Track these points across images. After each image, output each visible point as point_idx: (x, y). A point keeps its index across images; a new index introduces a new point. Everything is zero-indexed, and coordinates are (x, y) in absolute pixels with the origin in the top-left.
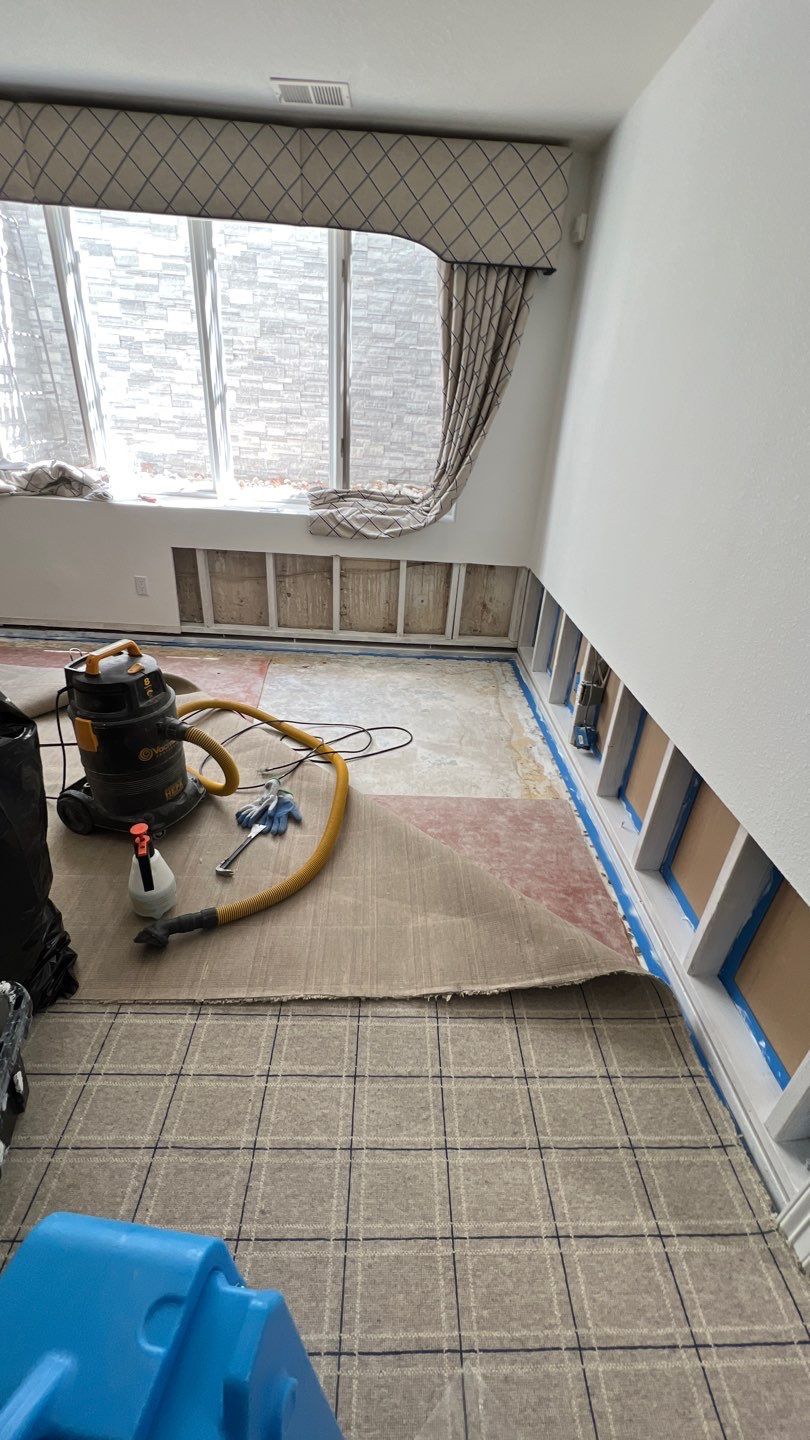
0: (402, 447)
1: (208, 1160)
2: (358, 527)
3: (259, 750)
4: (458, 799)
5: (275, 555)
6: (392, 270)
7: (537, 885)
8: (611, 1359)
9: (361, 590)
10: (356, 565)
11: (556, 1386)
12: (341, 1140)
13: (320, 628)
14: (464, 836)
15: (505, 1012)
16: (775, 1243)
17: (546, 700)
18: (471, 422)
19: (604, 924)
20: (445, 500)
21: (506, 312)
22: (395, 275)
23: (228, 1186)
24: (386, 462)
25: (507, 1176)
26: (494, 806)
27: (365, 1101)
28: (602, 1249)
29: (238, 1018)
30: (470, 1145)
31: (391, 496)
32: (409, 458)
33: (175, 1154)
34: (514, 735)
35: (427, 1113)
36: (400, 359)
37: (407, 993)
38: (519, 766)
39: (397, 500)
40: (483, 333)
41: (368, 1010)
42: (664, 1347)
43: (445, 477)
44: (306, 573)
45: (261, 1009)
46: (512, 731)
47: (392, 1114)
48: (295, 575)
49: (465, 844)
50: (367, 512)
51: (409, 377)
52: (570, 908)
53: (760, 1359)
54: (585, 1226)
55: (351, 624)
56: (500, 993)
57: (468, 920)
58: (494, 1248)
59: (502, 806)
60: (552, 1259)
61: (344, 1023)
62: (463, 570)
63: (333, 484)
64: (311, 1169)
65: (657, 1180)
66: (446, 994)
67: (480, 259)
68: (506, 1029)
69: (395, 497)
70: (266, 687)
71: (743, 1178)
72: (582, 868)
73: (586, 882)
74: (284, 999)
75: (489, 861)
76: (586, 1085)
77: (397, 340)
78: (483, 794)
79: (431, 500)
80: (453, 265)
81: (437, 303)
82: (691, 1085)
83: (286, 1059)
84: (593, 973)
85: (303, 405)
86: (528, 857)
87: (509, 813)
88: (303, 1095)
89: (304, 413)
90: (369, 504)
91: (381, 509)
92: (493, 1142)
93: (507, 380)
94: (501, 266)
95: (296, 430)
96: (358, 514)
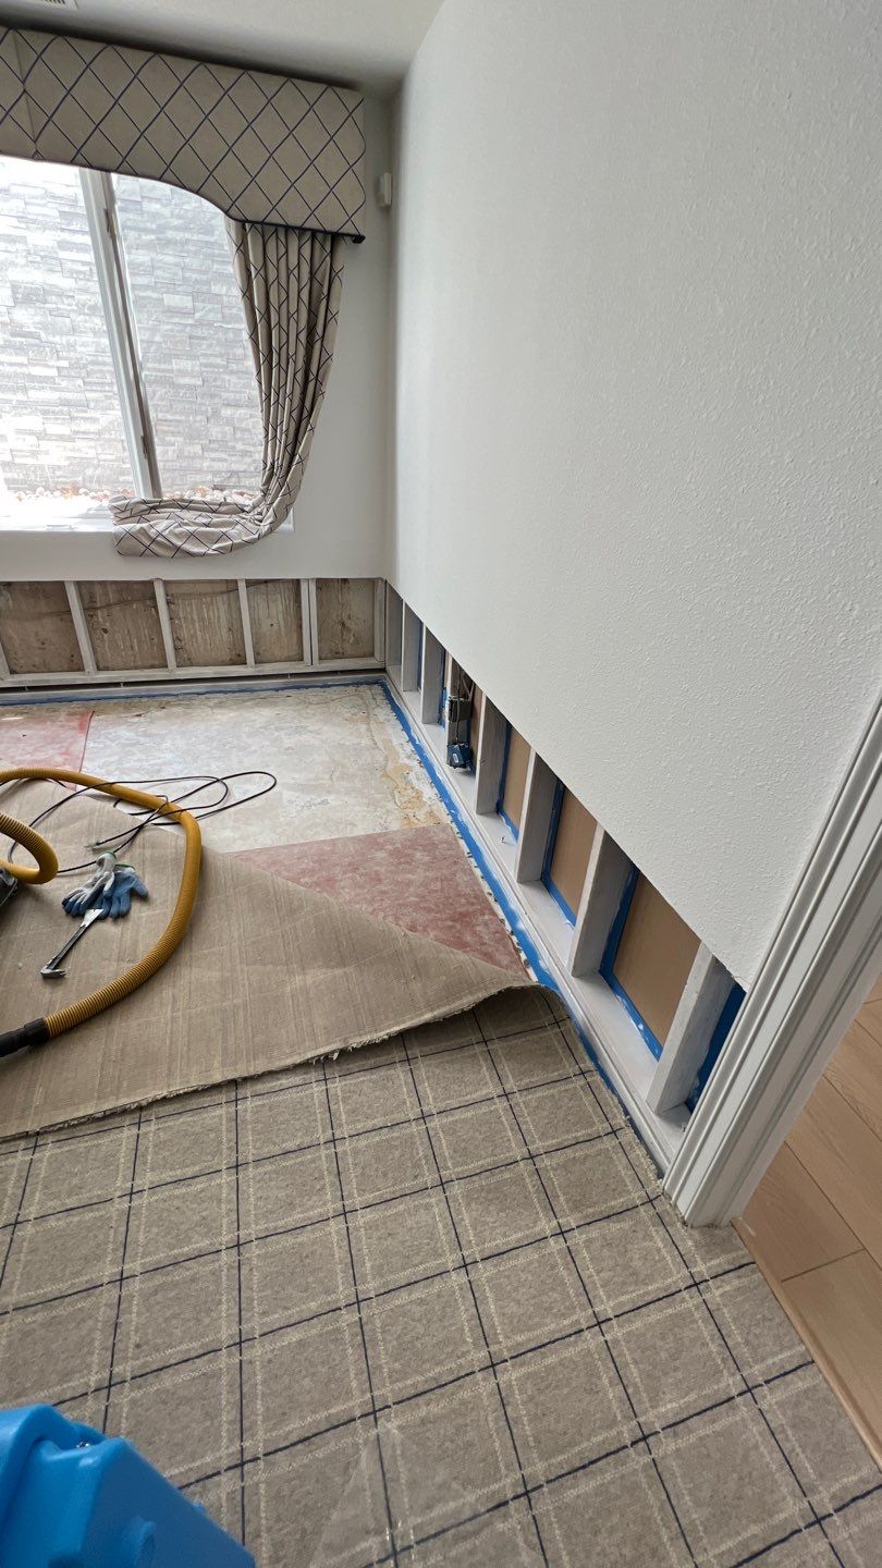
0: (223, 445)
1: (62, 1310)
2: (179, 544)
3: (85, 822)
4: (333, 840)
5: (79, 584)
6: (176, 228)
7: (421, 918)
8: (523, 1364)
9: (195, 617)
10: (184, 589)
11: (472, 1409)
12: (225, 1239)
13: (152, 667)
14: (341, 880)
15: (398, 1055)
16: (661, 1206)
17: (419, 719)
18: (295, 414)
19: (492, 943)
20: (277, 506)
21: (316, 285)
22: (181, 234)
23: (91, 1330)
24: (206, 464)
25: (410, 1222)
26: (372, 842)
27: (250, 1191)
28: (507, 1264)
29: (86, 1138)
30: (371, 1202)
31: (215, 504)
32: (233, 458)
33: (19, 1317)
34: (390, 763)
35: (322, 1183)
36: (205, 339)
37: (289, 1062)
38: (397, 796)
39: (223, 509)
40: (293, 309)
41: (247, 1090)
42: (570, 1335)
43: (274, 479)
44: (122, 602)
45: (117, 1121)
46: (386, 759)
47: (282, 1194)
48: (108, 606)
49: (343, 888)
50: (186, 524)
51: (218, 361)
52: (457, 935)
53: (654, 1315)
54: (490, 1247)
55: (189, 659)
56: (390, 1037)
57: (350, 969)
58: (403, 1298)
59: (381, 840)
60: (461, 1289)
61: (219, 1112)
62: (313, 587)
63: (140, 492)
64: (193, 1280)
65: (556, 1180)
66: (333, 1052)
67: (274, 218)
68: (400, 1074)
69: (220, 505)
70: (90, 744)
71: (632, 1156)
72: (468, 891)
73: (473, 904)
74: (144, 1103)
75: (371, 902)
76: (484, 1108)
77: (197, 315)
78: (360, 831)
79: (263, 507)
80: (245, 225)
81: (233, 269)
82: (582, 1082)
83: (153, 1169)
84: (481, 995)
85: (88, 395)
86: (412, 889)
87: (390, 847)
88: (176, 1203)
89: (92, 405)
90: (188, 515)
91: (205, 521)
92: (393, 1193)
93: (329, 366)
94: (301, 230)
95: (84, 426)
96: (176, 527)
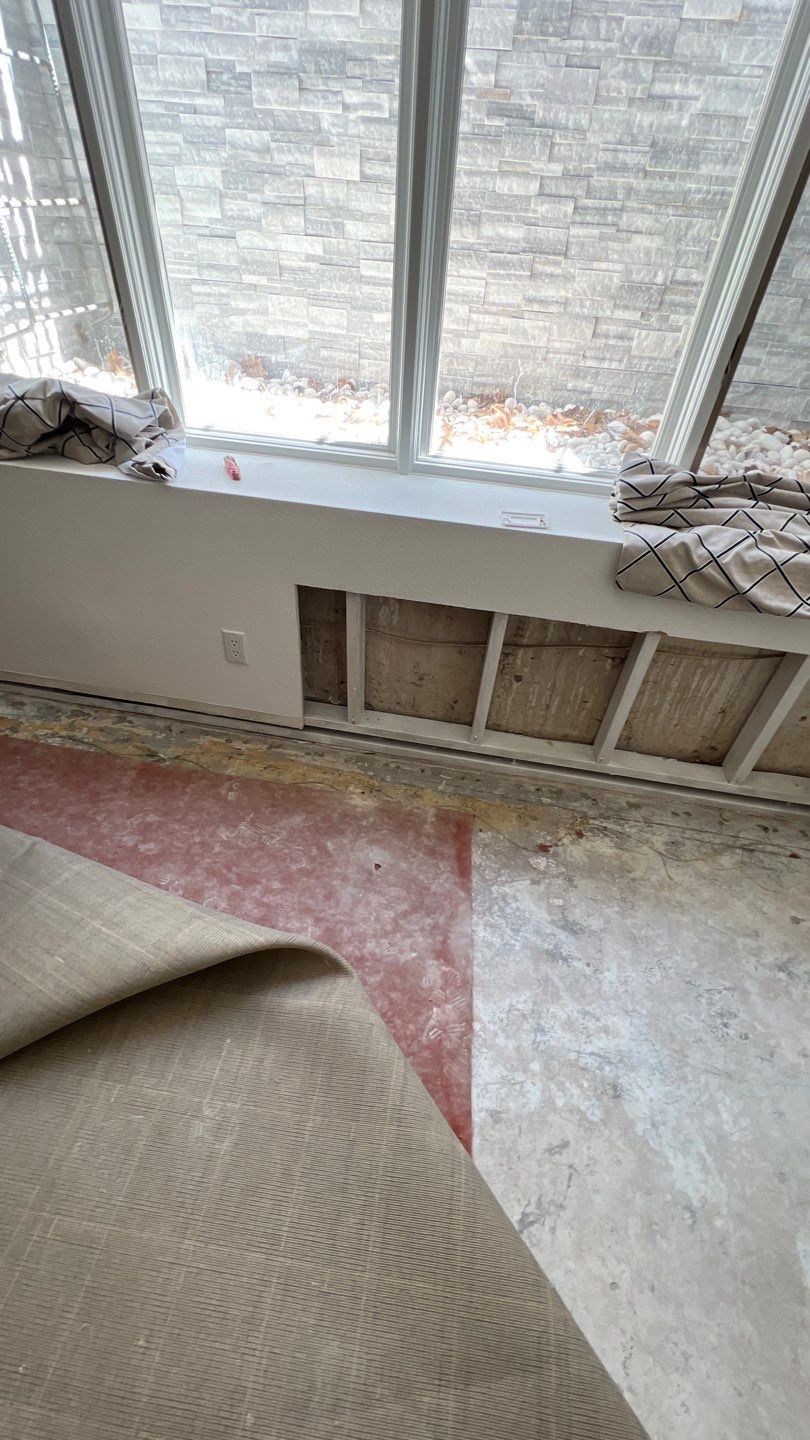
2: (746, 585)
13: (571, 742)
44: (566, 644)
48: (541, 645)
50: (769, 542)
55: (640, 741)
85: (574, 231)
89: (573, 252)
95: (550, 292)
96: (749, 547)
